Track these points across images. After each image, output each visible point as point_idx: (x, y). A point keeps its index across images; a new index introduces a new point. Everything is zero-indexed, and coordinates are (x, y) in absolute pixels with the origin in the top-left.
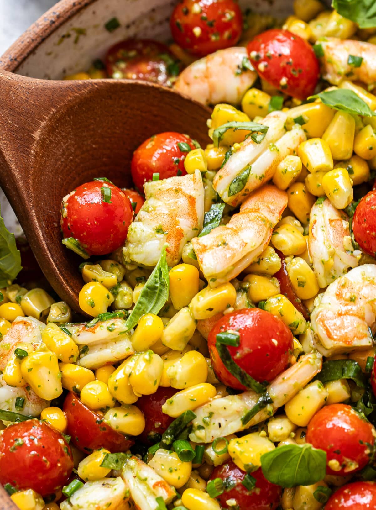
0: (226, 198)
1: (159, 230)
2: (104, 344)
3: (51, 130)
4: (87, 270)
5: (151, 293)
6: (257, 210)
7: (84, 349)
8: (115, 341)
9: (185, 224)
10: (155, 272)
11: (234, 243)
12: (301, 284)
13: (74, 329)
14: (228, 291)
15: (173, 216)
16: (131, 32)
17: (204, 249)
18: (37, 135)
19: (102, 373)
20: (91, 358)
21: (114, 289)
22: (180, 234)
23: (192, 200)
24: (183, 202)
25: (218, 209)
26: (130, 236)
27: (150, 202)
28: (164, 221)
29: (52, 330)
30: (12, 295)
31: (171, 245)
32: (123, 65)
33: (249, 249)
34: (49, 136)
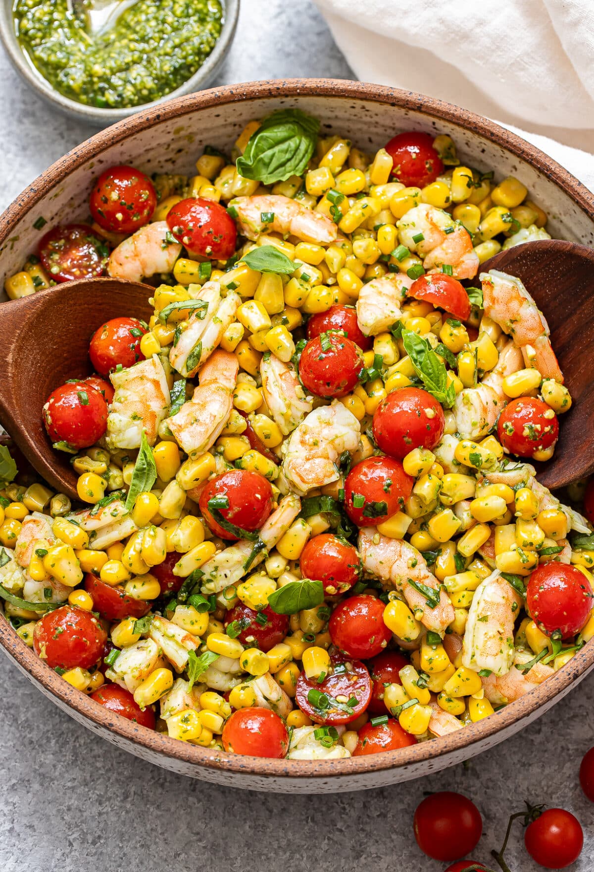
0: (185, 374)
1: (135, 417)
2: (110, 527)
3: (20, 349)
4: (79, 463)
5: (141, 474)
6: (215, 381)
7: (93, 534)
8: (120, 522)
9: (156, 406)
10: (140, 456)
11: (204, 417)
12: (267, 437)
13: (79, 518)
14: (208, 460)
15: (144, 402)
16: (55, 222)
17: (180, 428)
18: (10, 359)
19: (114, 551)
20: (101, 541)
21: (105, 475)
22: (153, 416)
23: (156, 383)
24: (150, 387)
25: (180, 385)
26: (110, 427)
27: (120, 393)
28: (138, 408)
29: (62, 524)
30: (13, 494)
31: (147, 428)
32: (56, 257)
33: (218, 420)
34: (19, 355)
